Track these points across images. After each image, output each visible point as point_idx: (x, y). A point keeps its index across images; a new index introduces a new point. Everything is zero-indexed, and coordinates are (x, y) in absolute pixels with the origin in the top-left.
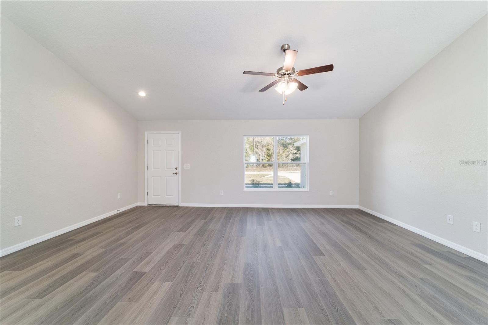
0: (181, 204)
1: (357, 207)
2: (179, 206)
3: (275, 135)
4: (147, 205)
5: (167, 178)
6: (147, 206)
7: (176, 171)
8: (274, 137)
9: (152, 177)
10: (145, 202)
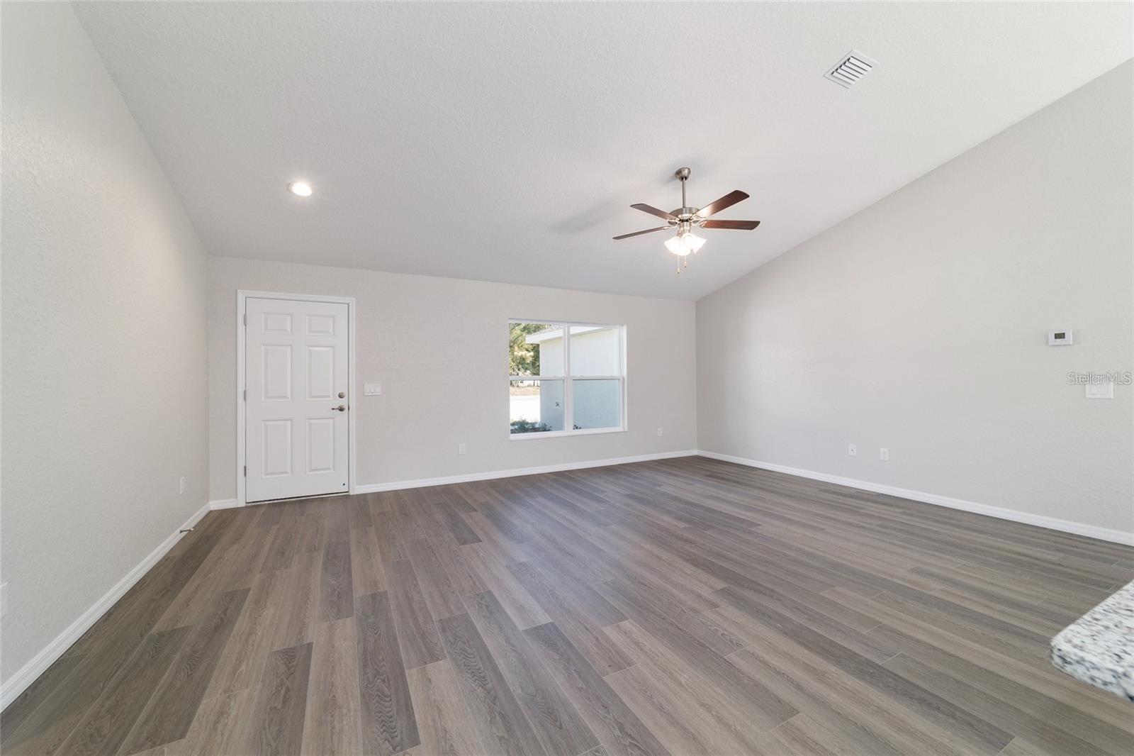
0: (357, 487)
1: (695, 452)
2: (351, 493)
3: (568, 322)
4: (243, 505)
5: (312, 421)
6: (246, 507)
7: (343, 402)
8: (567, 325)
9: (263, 423)
10: (237, 498)
